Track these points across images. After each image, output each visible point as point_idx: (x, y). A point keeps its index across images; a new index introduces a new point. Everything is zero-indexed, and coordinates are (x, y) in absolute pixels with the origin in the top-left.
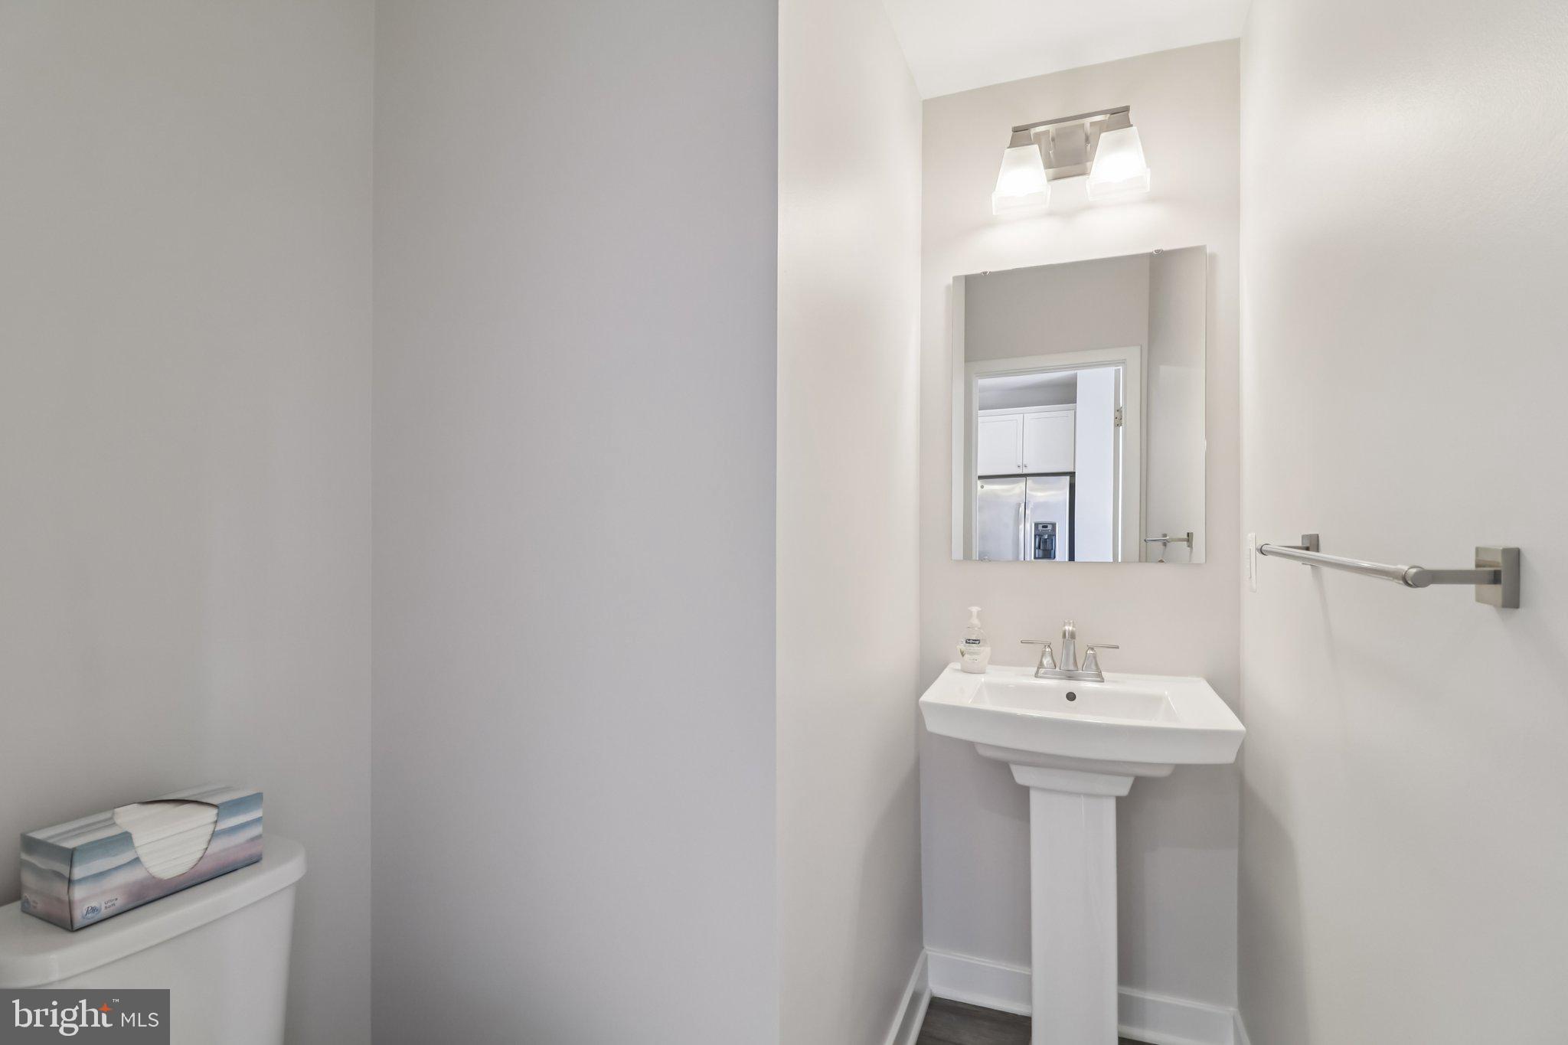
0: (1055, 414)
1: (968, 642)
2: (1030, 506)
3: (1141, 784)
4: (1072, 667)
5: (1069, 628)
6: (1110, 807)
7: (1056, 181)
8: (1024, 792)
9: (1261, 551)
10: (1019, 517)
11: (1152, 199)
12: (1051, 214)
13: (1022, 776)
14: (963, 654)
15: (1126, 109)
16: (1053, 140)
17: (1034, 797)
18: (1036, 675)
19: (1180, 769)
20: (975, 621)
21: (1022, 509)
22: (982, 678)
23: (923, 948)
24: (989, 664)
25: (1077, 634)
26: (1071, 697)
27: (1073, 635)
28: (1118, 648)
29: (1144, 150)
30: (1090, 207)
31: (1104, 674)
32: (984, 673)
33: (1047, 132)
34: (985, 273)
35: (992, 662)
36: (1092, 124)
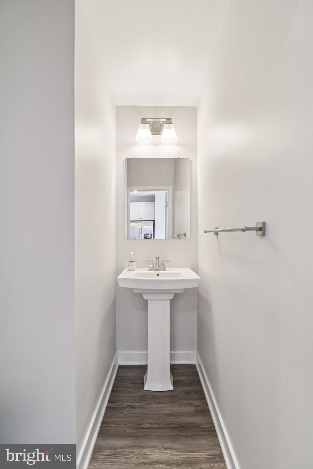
0: (149, 204)
1: (130, 262)
2: (143, 229)
3: (176, 295)
4: (157, 267)
5: (157, 256)
6: (168, 302)
7: (153, 135)
8: (146, 301)
9: (205, 232)
10: (140, 233)
11: (177, 144)
12: (152, 144)
13: (146, 297)
14: (129, 265)
15: (171, 119)
16: (152, 124)
17: (149, 302)
18: (149, 270)
19: (185, 290)
20: (132, 256)
21: (141, 230)
22: (134, 272)
23: (116, 352)
24: (136, 268)
25: (160, 258)
26: (158, 275)
27: (159, 258)
28: (169, 261)
29: (176, 131)
30: (161, 144)
31: (166, 269)
32: (134, 270)
33: (150, 121)
34: (134, 158)
35: (137, 267)
36: (162, 121)
